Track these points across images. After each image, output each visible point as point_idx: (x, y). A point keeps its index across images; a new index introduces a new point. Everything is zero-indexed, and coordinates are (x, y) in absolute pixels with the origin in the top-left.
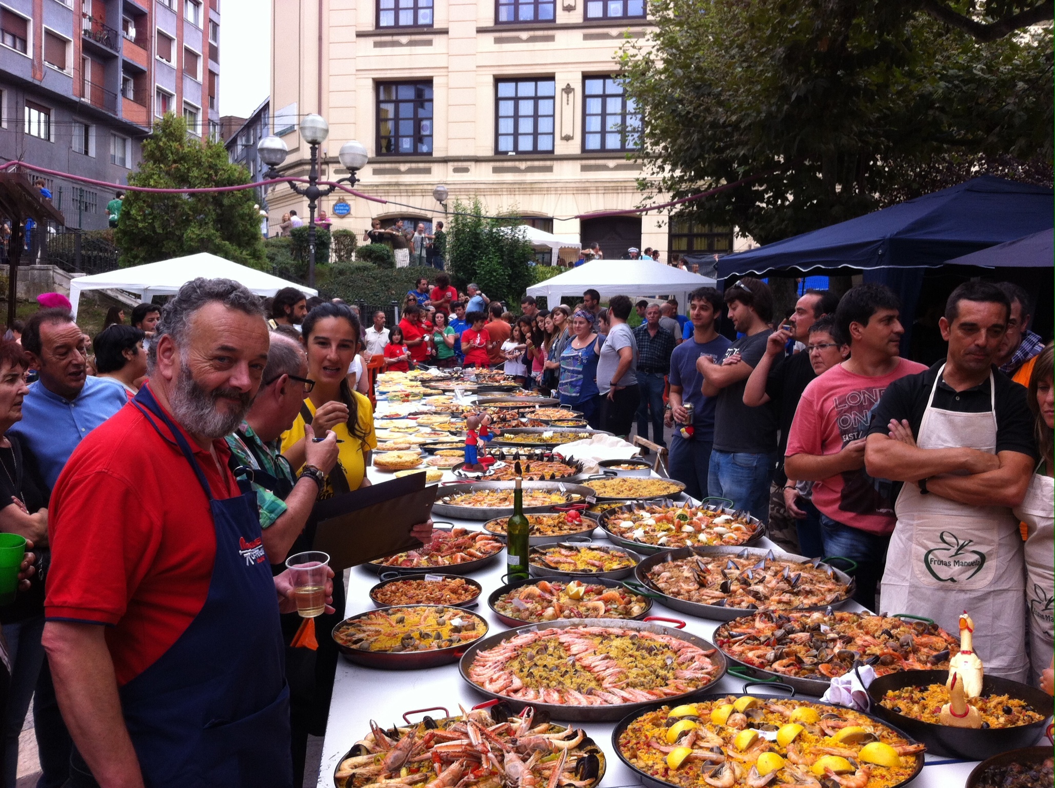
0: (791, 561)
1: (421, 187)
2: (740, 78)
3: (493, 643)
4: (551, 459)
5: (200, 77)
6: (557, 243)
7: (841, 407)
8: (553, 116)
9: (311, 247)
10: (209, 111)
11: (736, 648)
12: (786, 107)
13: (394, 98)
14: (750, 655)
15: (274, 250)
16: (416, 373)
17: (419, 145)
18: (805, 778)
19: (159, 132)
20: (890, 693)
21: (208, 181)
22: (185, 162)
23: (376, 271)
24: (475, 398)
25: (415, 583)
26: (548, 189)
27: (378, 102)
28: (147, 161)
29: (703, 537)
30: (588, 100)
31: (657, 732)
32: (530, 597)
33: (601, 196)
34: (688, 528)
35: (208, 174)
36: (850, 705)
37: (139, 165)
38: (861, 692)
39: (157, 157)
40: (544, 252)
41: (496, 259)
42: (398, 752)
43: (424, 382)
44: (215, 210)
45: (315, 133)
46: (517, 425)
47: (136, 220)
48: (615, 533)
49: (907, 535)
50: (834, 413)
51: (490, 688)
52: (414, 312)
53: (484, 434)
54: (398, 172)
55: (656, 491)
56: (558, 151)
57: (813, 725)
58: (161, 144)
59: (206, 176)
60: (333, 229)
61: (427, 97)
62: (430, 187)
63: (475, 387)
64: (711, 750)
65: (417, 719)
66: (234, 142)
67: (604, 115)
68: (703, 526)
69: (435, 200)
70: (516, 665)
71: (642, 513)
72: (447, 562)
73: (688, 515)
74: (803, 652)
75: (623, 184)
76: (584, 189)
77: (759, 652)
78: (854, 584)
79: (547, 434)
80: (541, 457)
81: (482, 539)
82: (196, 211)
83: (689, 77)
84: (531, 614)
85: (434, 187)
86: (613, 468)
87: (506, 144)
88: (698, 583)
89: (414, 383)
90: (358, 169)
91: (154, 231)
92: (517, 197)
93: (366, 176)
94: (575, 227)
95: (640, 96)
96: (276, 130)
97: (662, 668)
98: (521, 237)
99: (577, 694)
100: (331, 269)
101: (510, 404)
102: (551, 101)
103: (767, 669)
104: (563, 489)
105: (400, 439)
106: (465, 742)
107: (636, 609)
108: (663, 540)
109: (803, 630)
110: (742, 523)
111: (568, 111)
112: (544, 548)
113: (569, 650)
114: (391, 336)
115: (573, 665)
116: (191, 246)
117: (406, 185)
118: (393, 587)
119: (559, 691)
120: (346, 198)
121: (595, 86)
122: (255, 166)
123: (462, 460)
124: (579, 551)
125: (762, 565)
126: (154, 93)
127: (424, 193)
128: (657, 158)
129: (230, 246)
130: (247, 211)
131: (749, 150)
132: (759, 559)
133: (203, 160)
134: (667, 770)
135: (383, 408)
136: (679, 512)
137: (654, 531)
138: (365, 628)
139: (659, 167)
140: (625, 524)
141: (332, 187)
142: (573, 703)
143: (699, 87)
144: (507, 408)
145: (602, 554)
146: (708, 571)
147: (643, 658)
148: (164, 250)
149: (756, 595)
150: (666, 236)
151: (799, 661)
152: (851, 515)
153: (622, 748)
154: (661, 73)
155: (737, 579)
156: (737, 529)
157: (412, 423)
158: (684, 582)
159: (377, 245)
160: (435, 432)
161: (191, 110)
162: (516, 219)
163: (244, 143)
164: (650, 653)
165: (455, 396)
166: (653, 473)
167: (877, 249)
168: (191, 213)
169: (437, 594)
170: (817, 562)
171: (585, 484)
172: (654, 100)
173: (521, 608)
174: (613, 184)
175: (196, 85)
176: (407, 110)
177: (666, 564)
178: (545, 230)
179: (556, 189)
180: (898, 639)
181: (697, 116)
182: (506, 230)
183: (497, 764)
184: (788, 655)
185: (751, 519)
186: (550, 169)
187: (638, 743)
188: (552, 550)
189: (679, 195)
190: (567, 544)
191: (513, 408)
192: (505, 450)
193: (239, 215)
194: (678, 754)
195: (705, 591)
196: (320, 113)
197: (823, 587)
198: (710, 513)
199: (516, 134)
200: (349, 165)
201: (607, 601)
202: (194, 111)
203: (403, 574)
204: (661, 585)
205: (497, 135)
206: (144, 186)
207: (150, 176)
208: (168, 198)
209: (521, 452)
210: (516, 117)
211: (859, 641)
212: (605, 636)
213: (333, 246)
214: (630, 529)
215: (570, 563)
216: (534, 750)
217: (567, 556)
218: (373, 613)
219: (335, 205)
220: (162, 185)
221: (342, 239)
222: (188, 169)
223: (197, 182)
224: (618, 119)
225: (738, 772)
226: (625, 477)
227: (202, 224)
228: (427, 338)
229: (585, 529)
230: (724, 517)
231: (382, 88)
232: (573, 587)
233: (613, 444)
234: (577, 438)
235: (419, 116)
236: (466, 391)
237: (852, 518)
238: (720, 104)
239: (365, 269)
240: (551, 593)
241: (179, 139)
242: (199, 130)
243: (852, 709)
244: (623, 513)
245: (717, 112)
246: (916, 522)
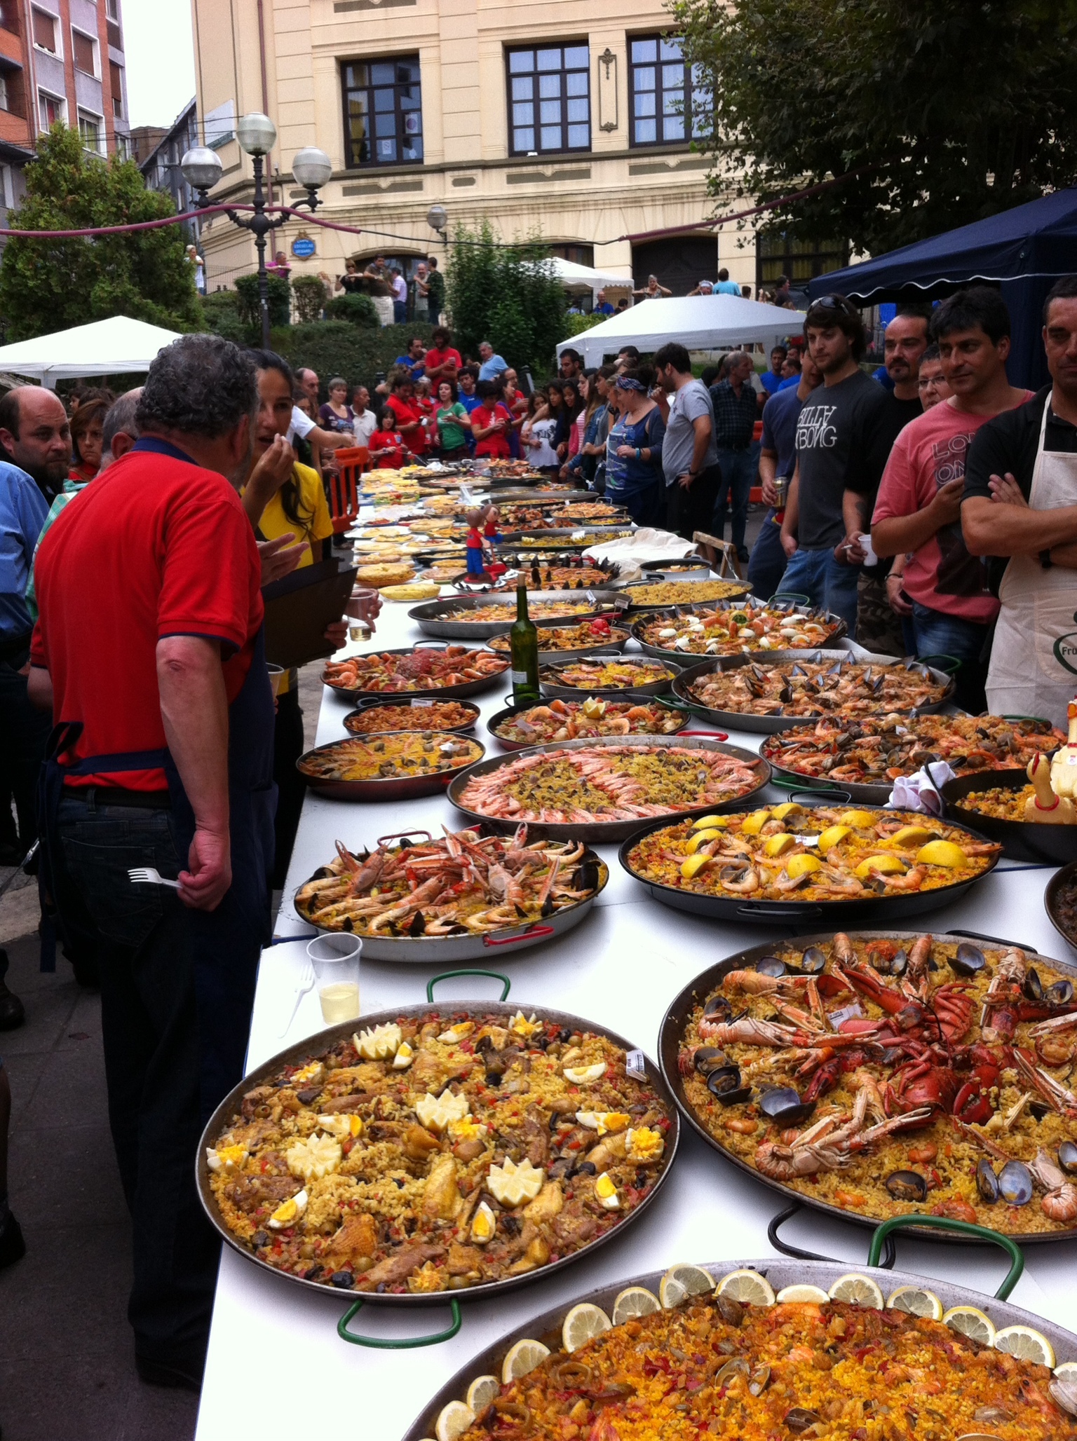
0: (877, 664)
1: (410, 210)
2: (842, 21)
3: (491, 766)
4: (579, 564)
5: (98, 71)
6: (599, 281)
7: (942, 455)
8: (588, 97)
9: (263, 301)
10: (115, 119)
11: (787, 758)
12: (908, 61)
13: (367, 84)
14: (803, 763)
15: (215, 310)
16: (413, 469)
17: (405, 149)
18: (844, 878)
19: (46, 152)
20: (972, 795)
21: (118, 216)
22: (85, 191)
23: (354, 333)
24: (487, 496)
25: (398, 709)
26: (585, 204)
27: (345, 91)
28: (33, 193)
29: (764, 641)
30: (636, 71)
31: (674, 844)
32: (539, 718)
33: (659, 208)
34: (746, 632)
35: (117, 207)
36: (918, 808)
37: (22, 199)
38: (930, 792)
39: (45, 186)
40: (579, 295)
41: (515, 306)
42: (367, 871)
43: (422, 480)
44: (129, 257)
45: (257, 138)
46: (540, 526)
47: (24, 276)
48: (652, 643)
49: (1024, 623)
50: (931, 464)
51: (480, 811)
52: (405, 384)
53: (491, 535)
54: (377, 189)
55: (711, 594)
56: (597, 148)
57: (866, 829)
58: (50, 168)
59: (114, 209)
60: (292, 277)
61: (413, 79)
62: (421, 209)
63: (487, 482)
64: (736, 857)
65: (396, 843)
66: (153, 162)
67: (659, 91)
68: (766, 629)
69: (429, 228)
70: (515, 788)
71: (690, 618)
72: (439, 686)
73: (748, 616)
74: (870, 757)
75: (689, 190)
76: (634, 201)
77: (815, 759)
78: (954, 686)
79: (578, 534)
80: (566, 563)
81: (483, 658)
82: (105, 260)
83: (772, 26)
84: (539, 736)
85: (428, 209)
86: (659, 571)
87: (524, 141)
88: (752, 693)
89: (408, 482)
90: (319, 186)
91: (51, 291)
92: (542, 216)
93: (332, 198)
94: (623, 253)
95: (705, 56)
96: (209, 140)
97: (691, 783)
98: (547, 273)
99: (586, 814)
100: (294, 333)
101: (534, 502)
102: (585, 75)
103: (821, 777)
104: (592, 598)
105: (387, 549)
106: (443, 856)
107: (669, 725)
108: (713, 647)
109: (875, 733)
110: (819, 623)
111: (608, 88)
112: (560, 665)
113: (580, 770)
114: (379, 421)
115: (584, 784)
116: (102, 309)
117: (389, 208)
118: (372, 714)
119: (563, 811)
120: (308, 231)
121: (645, 51)
122: (184, 195)
123: (465, 570)
124: (604, 666)
125: (838, 669)
126: (36, 98)
127: (414, 218)
128: (733, 148)
129: (154, 306)
130: (173, 256)
131: (860, 127)
132: (836, 662)
133: (109, 187)
134: (679, 879)
135: (366, 514)
136: (735, 613)
137: (702, 638)
138: (336, 757)
139: (737, 159)
140: (665, 632)
141: (286, 214)
142: (579, 820)
143: (786, 40)
144: (528, 506)
145: (633, 667)
146: (767, 679)
147: (670, 774)
148: (65, 316)
149: (826, 703)
150: (753, 261)
151: (864, 767)
152: (951, 598)
153: (630, 861)
154: (733, 23)
155: (802, 686)
156: (811, 630)
157: (404, 530)
158: (735, 693)
159: (354, 295)
160: (433, 539)
161: (89, 121)
162: (541, 247)
163: (166, 163)
164: (679, 770)
165: (462, 495)
166: (713, 575)
167: (1018, 252)
168: (98, 263)
169: (426, 719)
170: (910, 662)
171: (622, 591)
172: (723, 63)
173: (527, 730)
174: (675, 191)
175: (93, 84)
176: (385, 100)
177: (714, 675)
178: (583, 264)
179: (596, 203)
180: (995, 739)
181: (786, 81)
182: (527, 265)
183: (480, 878)
184: (850, 761)
185: (831, 618)
186: (585, 174)
187: (650, 855)
188: (570, 667)
189: (767, 200)
190: (589, 659)
191: (535, 506)
192: (521, 557)
193: (163, 262)
194: (693, 863)
195: (759, 702)
196: (266, 112)
197: (914, 690)
198: (779, 613)
199: (537, 126)
200: (306, 181)
201: (632, 719)
202: (92, 121)
203: (384, 699)
204: (705, 698)
205: (511, 128)
206: (31, 228)
207: (39, 215)
208: (65, 244)
209: (541, 557)
210: (537, 101)
211: (944, 743)
212: (625, 754)
213: (293, 301)
214: (672, 638)
215: (592, 680)
216: (524, 864)
217: (588, 673)
218: (347, 741)
219: (294, 243)
220: (56, 226)
221: (305, 290)
222: (90, 202)
223: (103, 218)
224: (680, 95)
225: (764, 876)
226: (674, 580)
227: (113, 277)
228: (425, 421)
229: (614, 640)
230: (797, 617)
231: (350, 71)
232: (591, 704)
233: (663, 542)
234: (616, 536)
235: (403, 107)
236: (476, 487)
237: (951, 604)
238: (817, 62)
239: (339, 330)
240: (565, 713)
241: (74, 160)
242: (103, 146)
243: (920, 812)
244: (664, 620)
245: (812, 73)
246: (1037, 603)
